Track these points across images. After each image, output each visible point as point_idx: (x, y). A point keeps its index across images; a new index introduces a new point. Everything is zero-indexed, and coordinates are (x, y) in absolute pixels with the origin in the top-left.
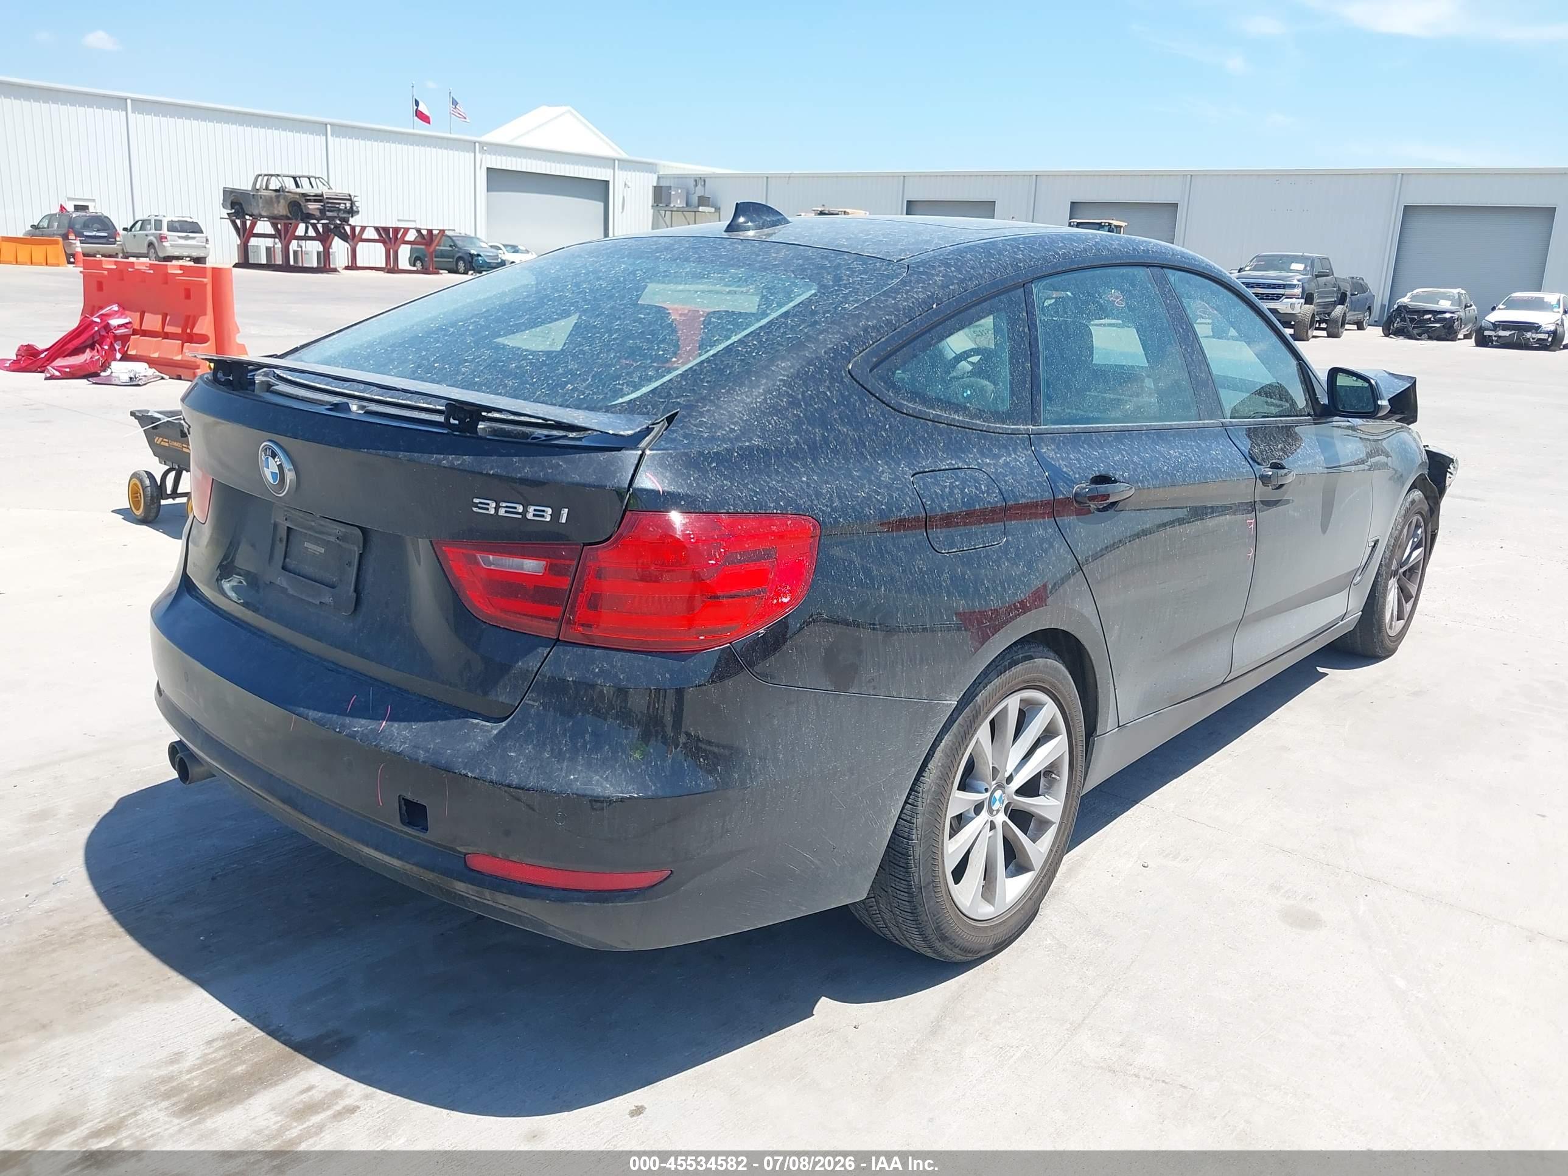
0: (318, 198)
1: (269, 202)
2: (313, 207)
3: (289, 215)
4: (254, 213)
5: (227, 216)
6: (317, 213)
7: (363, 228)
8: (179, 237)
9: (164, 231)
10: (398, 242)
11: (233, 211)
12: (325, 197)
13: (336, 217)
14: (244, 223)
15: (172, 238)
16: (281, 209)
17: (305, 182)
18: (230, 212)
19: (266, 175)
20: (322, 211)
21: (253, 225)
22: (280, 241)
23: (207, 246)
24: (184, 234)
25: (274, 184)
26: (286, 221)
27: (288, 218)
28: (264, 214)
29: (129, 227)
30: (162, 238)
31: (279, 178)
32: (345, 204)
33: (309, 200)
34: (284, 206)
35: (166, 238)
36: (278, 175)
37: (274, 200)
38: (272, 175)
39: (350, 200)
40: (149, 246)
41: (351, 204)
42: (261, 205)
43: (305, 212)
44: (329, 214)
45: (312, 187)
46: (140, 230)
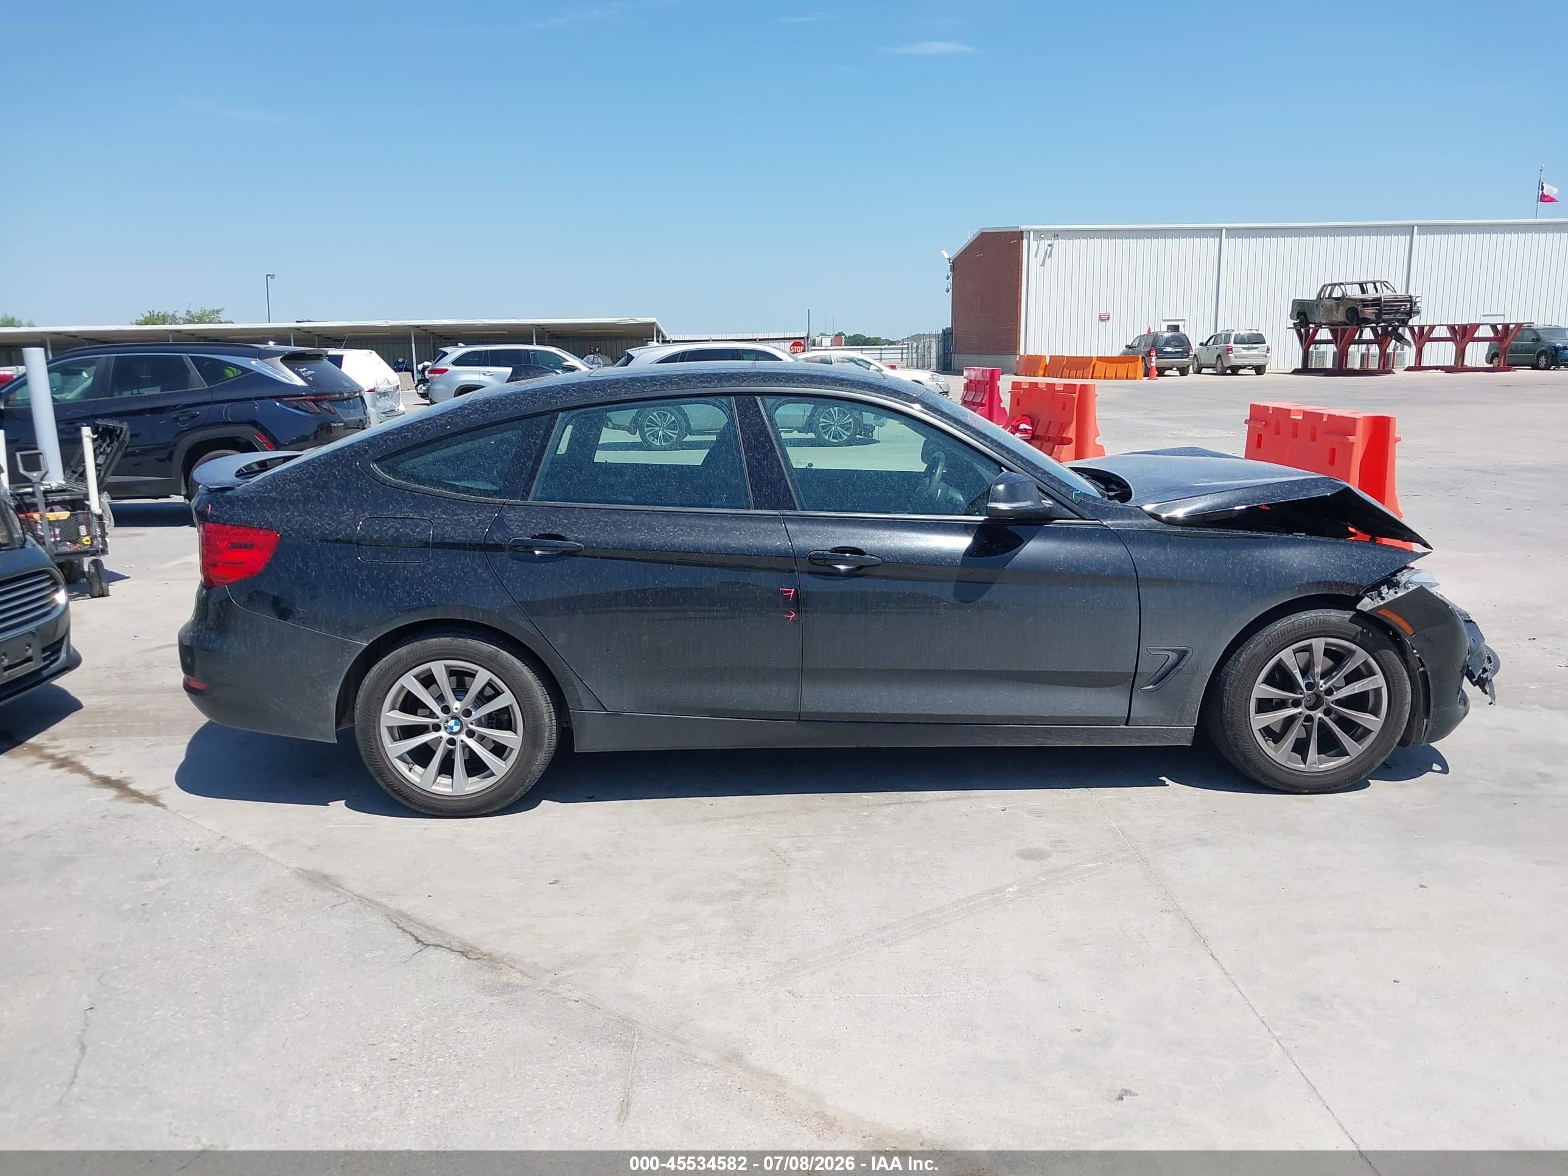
0: (1377, 302)
1: (1329, 310)
2: (1369, 312)
3: (1346, 321)
4: (1316, 321)
5: (1293, 326)
6: (1373, 317)
7: (1432, 328)
8: (1243, 348)
9: (1232, 344)
10: (1467, 338)
11: (1298, 321)
12: (1383, 300)
13: (1393, 319)
14: (1307, 331)
15: (1237, 350)
16: (1340, 316)
17: (1370, 288)
18: (1295, 321)
19: (1330, 285)
20: (1379, 315)
21: (1315, 332)
22: (1336, 346)
23: (1267, 354)
24: (1247, 346)
25: (1337, 293)
26: (1343, 327)
27: (1345, 324)
28: (1323, 322)
29: (1205, 343)
30: (1230, 350)
31: (1342, 286)
32: (1405, 305)
33: (1367, 306)
34: (1343, 313)
35: (1231, 350)
36: (1342, 284)
37: (1334, 307)
38: (1335, 285)
39: (1411, 301)
40: (1217, 358)
41: (1411, 305)
42: (1321, 314)
43: (1360, 316)
44: (1384, 317)
45: (1377, 292)
46: (1213, 344)
